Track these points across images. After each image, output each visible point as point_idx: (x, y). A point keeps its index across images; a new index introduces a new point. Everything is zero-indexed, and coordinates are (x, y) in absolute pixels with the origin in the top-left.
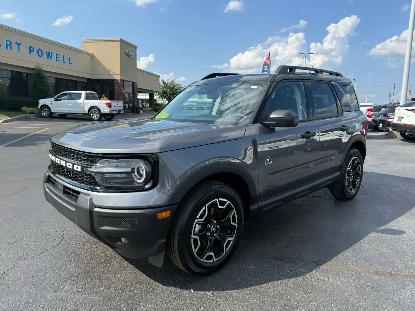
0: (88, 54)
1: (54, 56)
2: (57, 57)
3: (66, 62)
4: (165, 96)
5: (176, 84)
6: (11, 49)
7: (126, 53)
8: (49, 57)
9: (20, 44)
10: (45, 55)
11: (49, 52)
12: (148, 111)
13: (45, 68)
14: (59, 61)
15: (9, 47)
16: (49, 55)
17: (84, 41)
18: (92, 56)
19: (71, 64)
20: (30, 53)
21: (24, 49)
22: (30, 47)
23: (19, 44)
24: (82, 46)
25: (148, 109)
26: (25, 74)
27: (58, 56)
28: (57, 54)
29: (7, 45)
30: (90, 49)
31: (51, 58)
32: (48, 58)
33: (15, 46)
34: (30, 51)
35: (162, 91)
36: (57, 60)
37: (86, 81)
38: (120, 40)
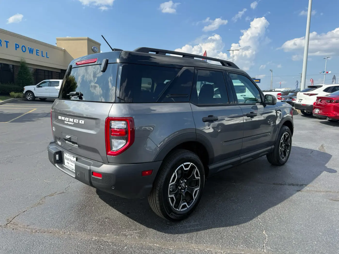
0: (61, 50)
1: (35, 52)
2: (37, 52)
3: (44, 57)
6: (1, 46)
7: (92, 49)
8: (31, 52)
9: (8, 42)
10: (28, 51)
11: (31, 48)
13: (28, 61)
14: (39, 55)
16: (31, 51)
17: (58, 40)
18: (65, 51)
19: (48, 58)
20: (16, 50)
21: (12, 46)
22: (16, 44)
24: (56, 44)
26: (11, 66)
27: (38, 51)
28: (37, 50)
30: (63, 46)
31: (32, 53)
32: (30, 53)
33: (4, 44)
34: (16, 48)
36: (37, 55)
37: (60, 71)
38: (88, 39)
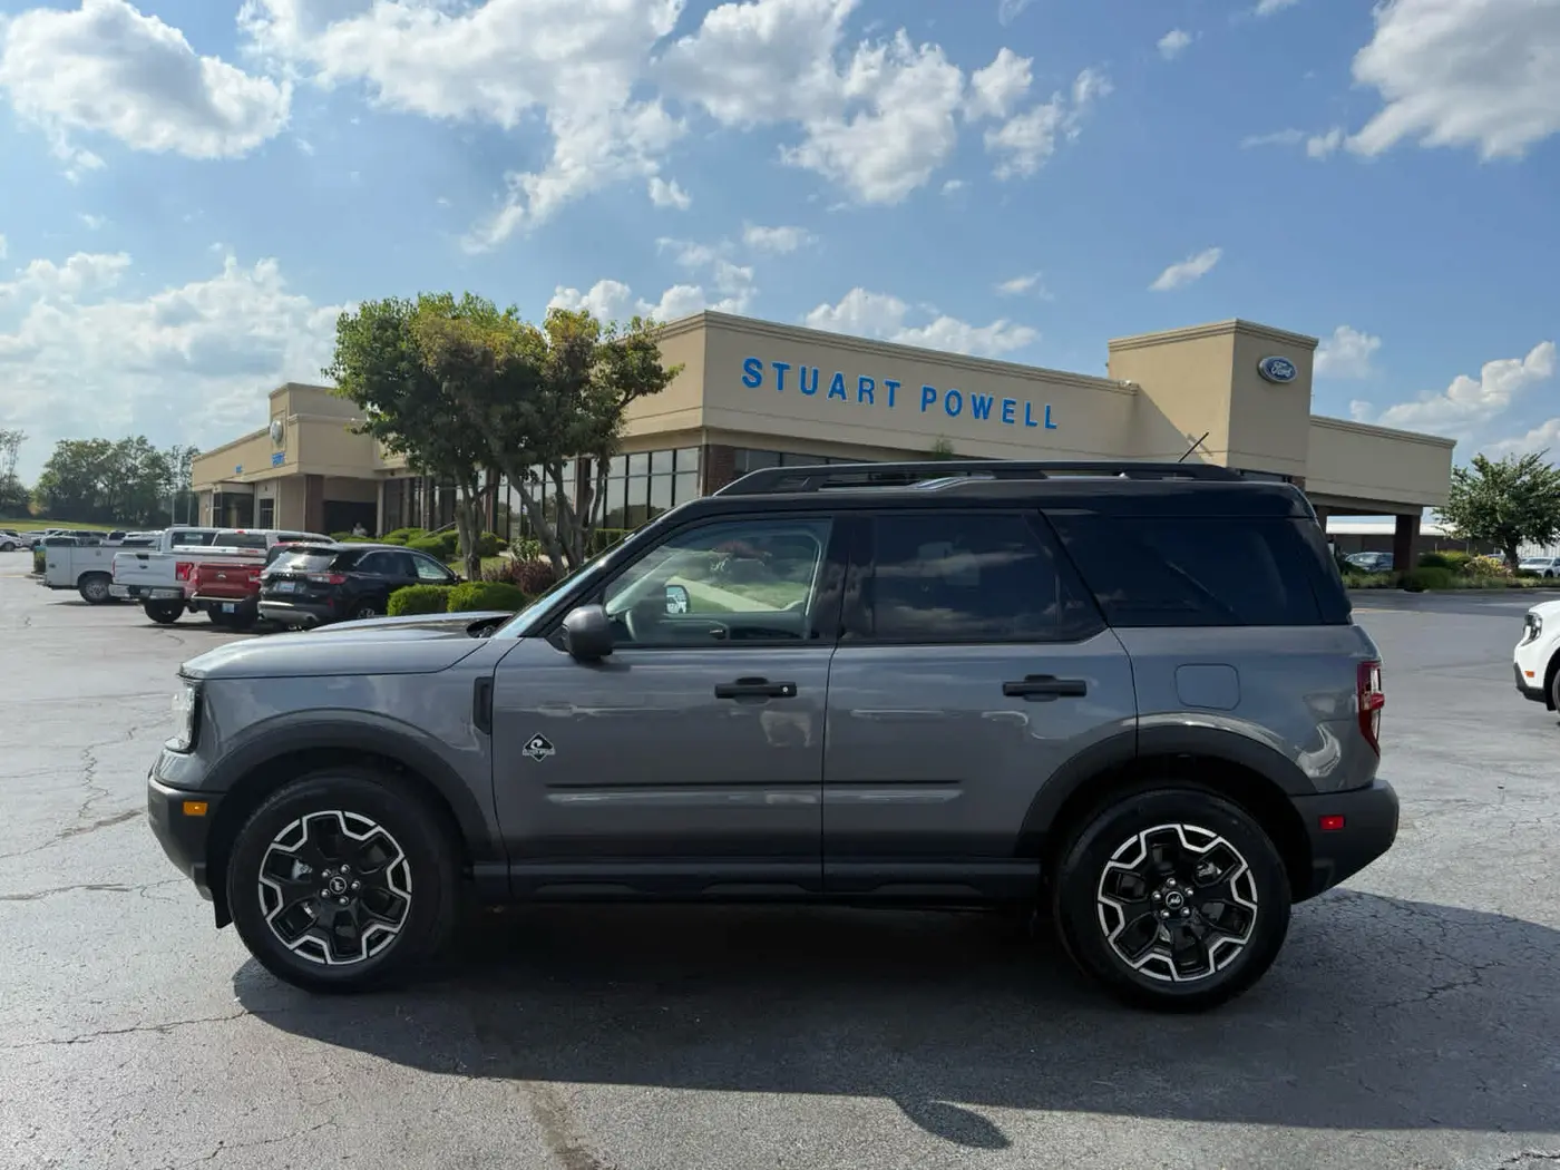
0: (1119, 388)
1: (997, 409)
2: (1006, 411)
3: (1035, 425)
4: (1481, 523)
5: (1552, 470)
6: (872, 402)
7: (1260, 372)
8: (981, 415)
9: (898, 385)
10: (968, 408)
11: (982, 399)
12: (1370, 587)
13: (961, 448)
14: (1012, 422)
15: (866, 396)
16: (982, 409)
17: (1114, 348)
18: (1136, 393)
19: (1054, 427)
21: (909, 397)
22: (925, 390)
23: (893, 385)
24: (1107, 365)
25: (1371, 580)
27: (1011, 407)
28: (1007, 403)
29: (862, 391)
30: (1132, 371)
31: (986, 416)
32: (977, 416)
33: (882, 393)
34: (925, 401)
35: (1471, 503)
36: (1005, 420)
38: (1236, 327)
